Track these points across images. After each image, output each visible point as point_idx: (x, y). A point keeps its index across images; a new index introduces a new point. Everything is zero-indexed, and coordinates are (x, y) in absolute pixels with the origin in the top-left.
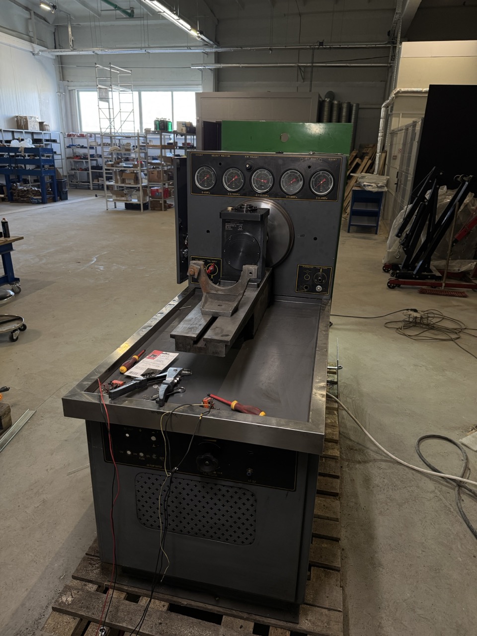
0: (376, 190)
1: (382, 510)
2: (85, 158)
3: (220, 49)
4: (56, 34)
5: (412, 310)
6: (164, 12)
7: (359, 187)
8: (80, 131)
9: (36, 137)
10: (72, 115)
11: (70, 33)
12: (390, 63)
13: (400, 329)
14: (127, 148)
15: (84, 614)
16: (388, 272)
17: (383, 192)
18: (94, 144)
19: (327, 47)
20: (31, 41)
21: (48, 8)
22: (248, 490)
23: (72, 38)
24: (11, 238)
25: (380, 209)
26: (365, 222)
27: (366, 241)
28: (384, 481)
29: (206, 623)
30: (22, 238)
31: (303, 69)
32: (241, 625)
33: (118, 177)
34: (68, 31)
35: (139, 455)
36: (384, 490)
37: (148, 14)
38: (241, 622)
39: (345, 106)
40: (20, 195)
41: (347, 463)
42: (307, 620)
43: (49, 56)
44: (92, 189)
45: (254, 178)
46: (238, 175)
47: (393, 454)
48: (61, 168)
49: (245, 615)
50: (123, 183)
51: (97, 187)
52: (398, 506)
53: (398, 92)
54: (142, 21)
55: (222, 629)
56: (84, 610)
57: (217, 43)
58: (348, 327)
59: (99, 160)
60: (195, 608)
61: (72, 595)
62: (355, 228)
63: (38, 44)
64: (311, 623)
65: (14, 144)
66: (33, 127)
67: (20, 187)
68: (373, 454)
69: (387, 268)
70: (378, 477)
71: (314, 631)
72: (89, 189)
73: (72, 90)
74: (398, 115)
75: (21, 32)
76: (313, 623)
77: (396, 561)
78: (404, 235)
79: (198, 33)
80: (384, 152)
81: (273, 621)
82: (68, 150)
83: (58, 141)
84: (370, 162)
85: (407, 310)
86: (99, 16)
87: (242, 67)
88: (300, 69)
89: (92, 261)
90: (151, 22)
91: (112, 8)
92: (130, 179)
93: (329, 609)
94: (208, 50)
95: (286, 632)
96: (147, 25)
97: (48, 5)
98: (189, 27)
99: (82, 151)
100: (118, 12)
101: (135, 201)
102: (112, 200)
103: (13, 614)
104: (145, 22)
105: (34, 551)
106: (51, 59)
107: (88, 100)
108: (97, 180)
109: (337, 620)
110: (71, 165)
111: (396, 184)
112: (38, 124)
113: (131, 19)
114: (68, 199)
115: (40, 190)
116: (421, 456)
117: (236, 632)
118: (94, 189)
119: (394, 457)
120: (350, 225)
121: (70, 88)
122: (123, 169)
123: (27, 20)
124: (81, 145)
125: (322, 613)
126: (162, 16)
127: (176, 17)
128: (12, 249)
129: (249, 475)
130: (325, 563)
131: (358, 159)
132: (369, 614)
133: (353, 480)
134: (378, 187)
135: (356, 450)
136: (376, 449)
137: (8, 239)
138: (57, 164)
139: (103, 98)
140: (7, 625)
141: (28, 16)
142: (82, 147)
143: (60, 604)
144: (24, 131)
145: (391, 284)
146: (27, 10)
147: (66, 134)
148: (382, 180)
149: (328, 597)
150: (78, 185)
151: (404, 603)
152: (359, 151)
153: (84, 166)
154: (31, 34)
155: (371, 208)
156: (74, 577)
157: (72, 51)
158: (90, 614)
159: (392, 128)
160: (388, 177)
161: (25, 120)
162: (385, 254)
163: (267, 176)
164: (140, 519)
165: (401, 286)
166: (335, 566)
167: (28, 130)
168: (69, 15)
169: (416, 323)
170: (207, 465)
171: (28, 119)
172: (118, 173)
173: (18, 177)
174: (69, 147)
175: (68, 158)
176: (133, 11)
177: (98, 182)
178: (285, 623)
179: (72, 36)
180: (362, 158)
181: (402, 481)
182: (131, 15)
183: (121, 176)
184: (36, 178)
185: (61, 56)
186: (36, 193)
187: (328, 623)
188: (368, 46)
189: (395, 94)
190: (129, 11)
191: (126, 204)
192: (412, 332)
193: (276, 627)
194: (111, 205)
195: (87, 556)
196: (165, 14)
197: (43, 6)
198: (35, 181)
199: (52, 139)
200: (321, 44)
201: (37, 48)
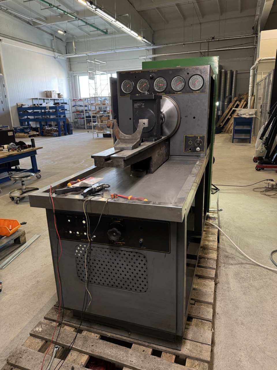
0: (248, 117)
1: (245, 292)
2: (82, 112)
3: (155, 47)
4: (67, 47)
5: (270, 180)
6: (123, 27)
7: (238, 116)
8: (79, 98)
9: (56, 102)
10: (75, 89)
11: (74, 45)
12: (255, 45)
13: (263, 192)
14: (104, 103)
15: (48, 338)
16: (256, 162)
17: (252, 118)
18: (87, 104)
19: (217, 40)
20: (54, 51)
21: (62, 33)
22: (142, 254)
23: (75, 48)
24: (36, 148)
25: (251, 128)
26: (243, 136)
27: (244, 147)
28: (247, 275)
29: (121, 347)
30: (42, 148)
31: (203, 53)
32: (143, 349)
33: (99, 120)
34: (73, 45)
35: (76, 233)
36: (247, 280)
37: (115, 32)
38: (144, 348)
39: (229, 72)
40: (47, 132)
41: (224, 265)
42: (187, 349)
43: (63, 58)
44: (86, 129)
45: (155, 84)
46: (146, 83)
47: (255, 260)
48: (69, 118)
49: (147, 344)
50: (102, 123)
51: (89, 128)
52: (256, 290)
53: (260, 60)
54: (112, 36)
55: (130, 351)
56: (48, 335)
57: (154, 43)
58: (230, 191)
59: (90, 112)
60: (116, 338)
61: (42, 327)
62: (237, 140)
63: (57, 53)
64: (189, 351)
65: (44, 105)
66: (55, 96)
67: (47, 128)
68: (241, 260)
69: (255, 160)
70: (244, 273)
71: (191, 355)
72: (85, 129)
73: (75, 76)
74: (261, 74)
75: (49, 47)
76: (191, 351)
77: (253, 322)
78: (265, 138)
79: (142, 38)
80: (253, 96)
81: (164, 348)
82: (73, 108)
83: (68, 103)
84: (245, 103)
85: (267, 180)
86: (89, 35)
87: (168, 55)
88: (201, 54)
89: (82, 162)
90: (117, 36)
91: (96, 30)
92: (105, 120)
93: (202, 343)
94: (148, 48)
95: (173, 356)
96: (115, 37)
97: (62, 31)
98: (137, 35)
99: (80, 109)
100: (99, 32)
101: (108, 132)
102: (96, 132)
103: (11, 341)
104: (114, 36)
105: (28, 307)
106: (64, 60)
107: (83, 81)
108: (89, 124)
109: (207, 350)
110: (75, 116)
111: (260, 112)
112: (57, 94)
113: (106, 35)
114: (73, 134)
115: (58, 129)
116: (273, 261)
117: (140, 353)
118: (87, 129)
119: (255, 261)
120: (233, 138)
121: (74, 75)
122: (102, 115)
123: (52, 40)
124: (80, 105)
125: (197, 345)
126: (122, 30)
127: (129, 30)
128: (36, 154)
129: (140, 243)
130: (201, 316)
131: (238, 102)
132: (233, 353)
133: (227, 274)
134: (249, 115)
135: (230, 258)
136: (243, 257)
137: (34, 148)
138: (67, 116)
139: (92, 78)
140: (7, 346)
141: (52, 39)
142: (81, 106)
143: (34, 332)
144: (49, 99)
145: (258, 168)
146: (52, 35)
147: (72, 99)
148: (253, 111)
149: (202, 336)
150: (79, 127)
151: (257, 347)
152: (239, 98)
153: (82, 116)
154: (54, 48)
155: (246, 128)
156: (45, 318)
157: (75, 55)
158: (51, 338)
159: (257, 81)
160: (256, 110)
161: (50, 93)
162: (255, 152)
163: (163, 81)
164: (79, 277)
165: (265, 169)
166: (208, 319)
167: (52, 98)
168: (74, 35)
169: (273, 188)
170: (114, 236)
171: (52, 92)
172: (99, 117)
173: (46, 123)
174: (74, 106)
175: (73, 112)
176: (107, 31)
177: (90, 124)
178: (172, 350)
179: (75, 46)
180: (240, 101)
181: (259, 276)
182: (106, 33)
183: (100, 119)
184: (56, 124)
185: (69, 58)
186: (56, 131)
187: (201, 352)
188: (242, 37)
189: (258, 61)
190: (105, 31)
191: (103, 134)
192: (271, 193)
193: (166, 352)
194: (95, 136)
195: (55, 307)
196: (123, 28)
197: (59, 32)
198: (56, 125)
199: (65, 102)
200: (213, 38)
201: (57, 54)
